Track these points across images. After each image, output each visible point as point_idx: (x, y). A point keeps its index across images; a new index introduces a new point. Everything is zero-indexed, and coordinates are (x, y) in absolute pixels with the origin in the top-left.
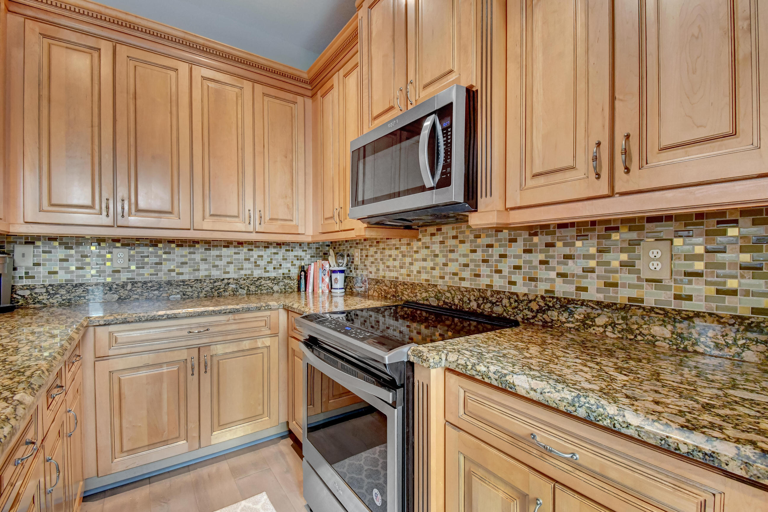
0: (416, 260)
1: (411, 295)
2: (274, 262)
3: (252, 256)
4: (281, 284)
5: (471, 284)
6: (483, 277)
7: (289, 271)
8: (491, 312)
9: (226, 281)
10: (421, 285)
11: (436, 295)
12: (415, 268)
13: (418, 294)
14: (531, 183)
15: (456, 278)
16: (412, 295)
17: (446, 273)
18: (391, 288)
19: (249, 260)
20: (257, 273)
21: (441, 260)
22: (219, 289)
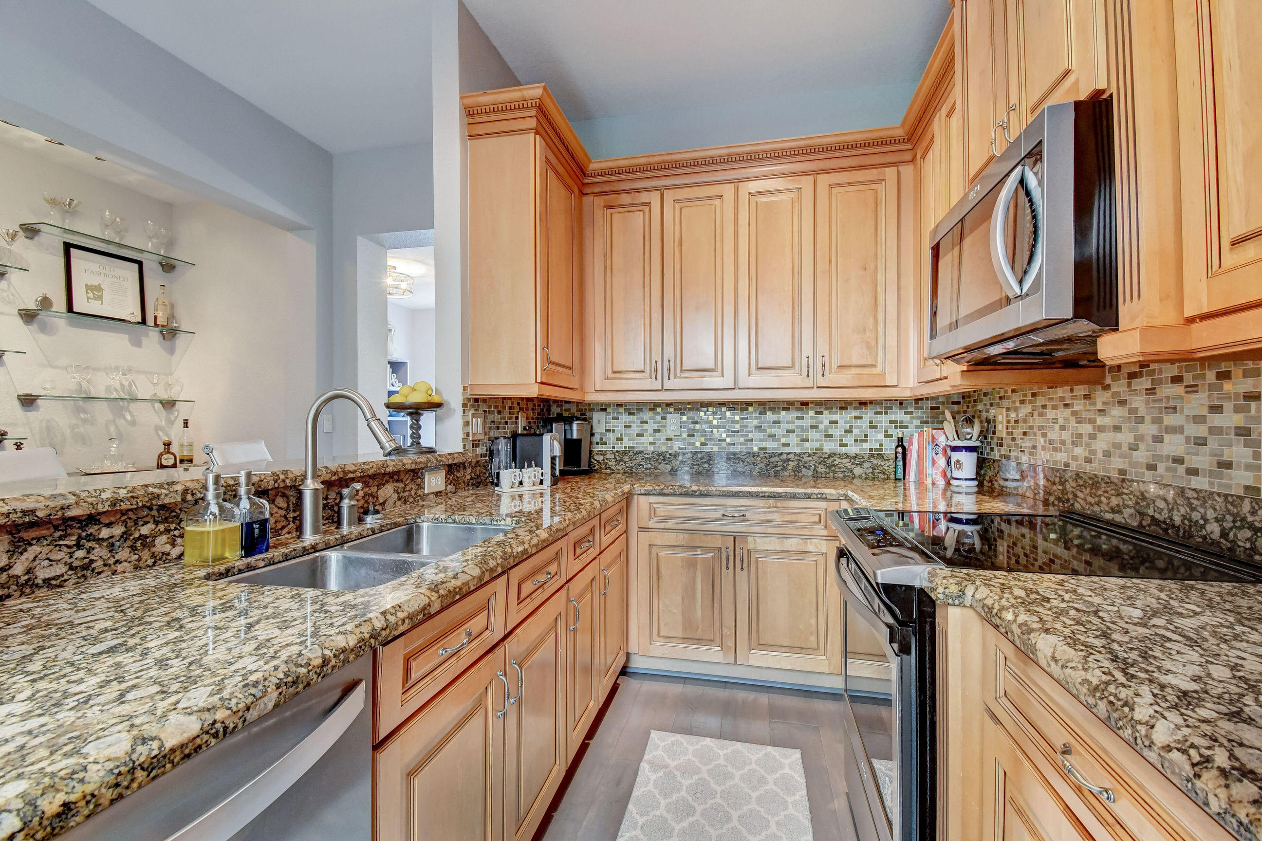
0: (1102, 429)
1: (1089, 499)
2: (856, 431)
3: (822, 423)
4: (867, 465)
5: (1211, 484)
6: (1239, 468)
7: (881, 445)
8: (1251, 549)
9: (784, 457)
10: (1108, 481)
11: (1137, 503)
12: (1101, 444)
13: (1103, 499)
14: (1230, 258)
15: (1181, 469)
16: (1093, 501)
17: (1160, 458)
18: (1054, 483)
19: (817, 427)
20: (829, 447)
21: (1149, 429)
22: (776, 466)
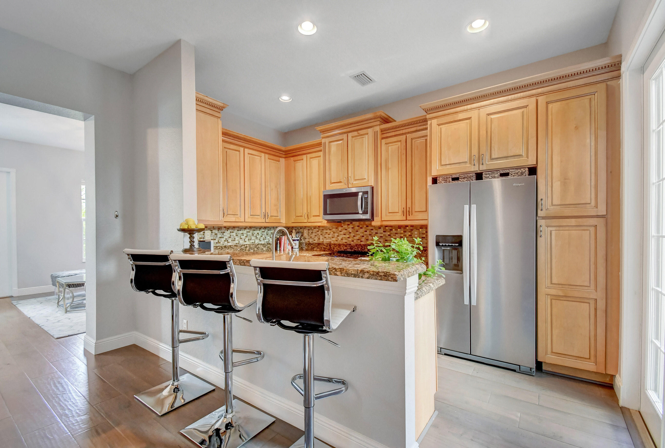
0: (341, 235)
1: (338, 248)
2: (263, 236)
3: (255, 233)
4: (266, 247)
5: (365, 243)
9: (245, 246)
10: (344, 245)
11: (350, 248)
12: (340, 238)
13: (342, 248)
14: (388, 214)
15: (359, 241)
16: (339, 249)
17: (355, 239)
18: (327, 246)
19: (253, 235)
20: (257, 242)
21: (352, 235)
22: (243, 250)
